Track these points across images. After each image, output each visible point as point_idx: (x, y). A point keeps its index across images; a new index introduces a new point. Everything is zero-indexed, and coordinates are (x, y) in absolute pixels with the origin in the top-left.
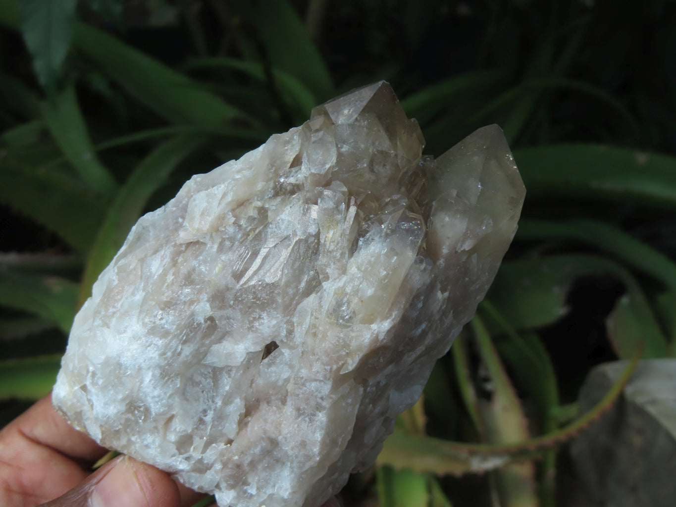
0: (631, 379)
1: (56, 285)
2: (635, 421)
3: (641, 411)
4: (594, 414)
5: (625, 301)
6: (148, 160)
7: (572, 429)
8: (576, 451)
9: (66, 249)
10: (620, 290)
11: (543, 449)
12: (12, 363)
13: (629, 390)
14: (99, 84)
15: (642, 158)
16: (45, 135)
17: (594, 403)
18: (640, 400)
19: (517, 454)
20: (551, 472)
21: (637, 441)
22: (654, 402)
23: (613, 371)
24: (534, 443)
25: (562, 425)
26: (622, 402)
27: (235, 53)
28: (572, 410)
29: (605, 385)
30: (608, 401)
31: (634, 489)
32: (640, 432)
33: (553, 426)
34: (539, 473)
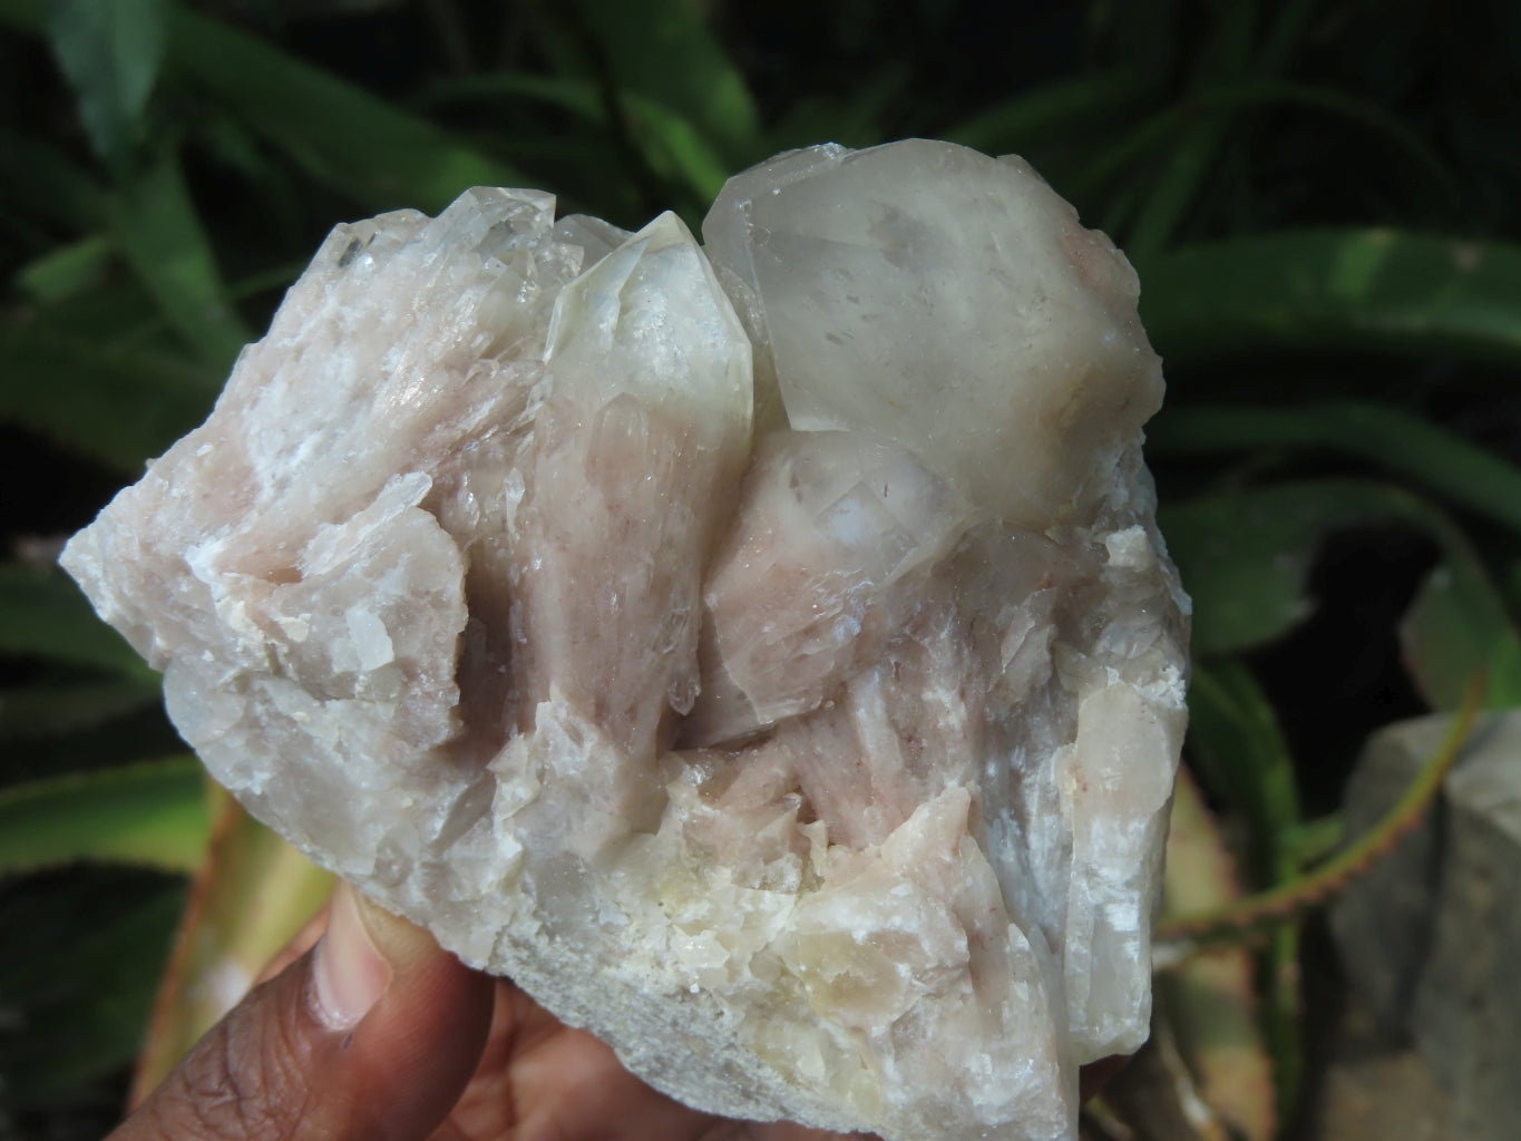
0: (1461, 755)
2: (1470, 848)
3: (1483, 826)
4: (1377, 839)
5: (1439, 580)
7: (1331, 874)
8: (1343, 922)
10: (1426, 555)
11: (1268, 923)
12: (72, 782)
13: (1457, 783)
14: (233, 148)
15: (1467, 256)
16: (118, 270)
17: (1378, 814)
18: (1481, 802)
19: (1210, 935)
20: (1288, 971)
21: (1479, 894)
22: (1512, 805)
24: (1245, 909)
25: (1309, 867)
26: (1440, 808)
27: (535, 63)
28: (1327, 832)
29: (1401, 775)
30: (1409, 807)
31: (1476, 1003)
32: (1484, 873)
33: (1288, 868)
34: (1262, 975)
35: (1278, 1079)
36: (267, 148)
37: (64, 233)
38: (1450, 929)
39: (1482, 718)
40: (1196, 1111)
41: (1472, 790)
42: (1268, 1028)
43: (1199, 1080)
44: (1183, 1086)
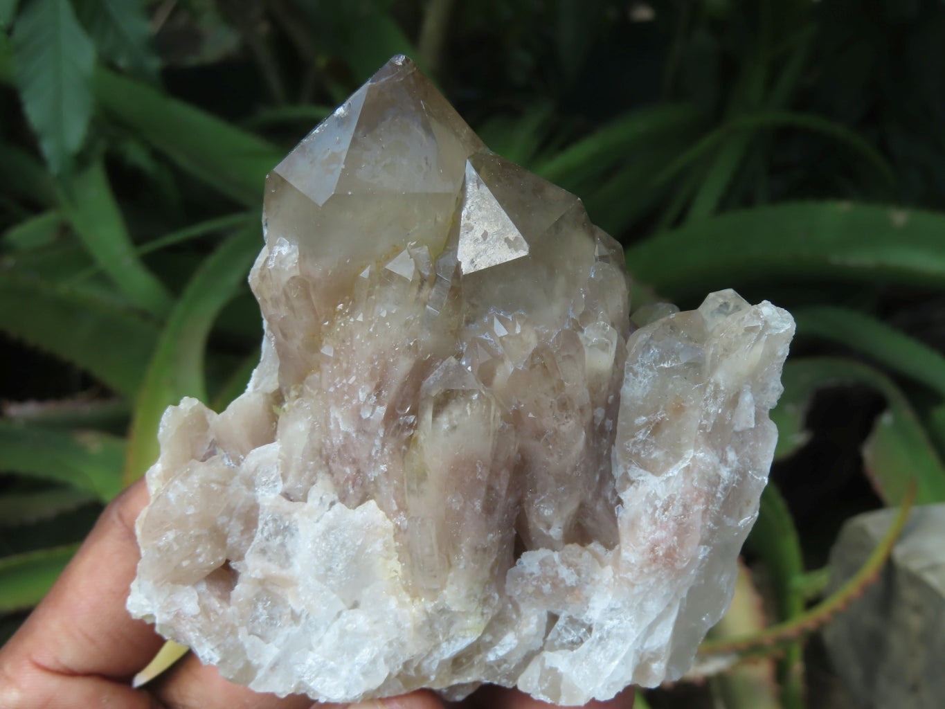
0: (901, 535)
1: (94, 443)
2: (909, 594)
3: (916, 581)
4: (851, 588)
5: (886, 419)
6: (212, 261)
7: (822, 611)
8: (829, 637)
9: (105, 393)
10: (878, 404)
11: (783, 642)
13: (899, 552)
15: (900, 217)
16: (65, 230)
17: (851, 570)
18: (915, 565)
19: (750, 651)
20: (797, 667)
21: (915, 622)
22: (934, 568)
23: (875, 524)
24: (769, 635)
26: (890, 569)
28: (820, 579)
29: (865, 546)
30: (871, 569)
31: (914, 689)
32: (918, 609)
33: (796, 603)
34: (781, 672)
38: (896, 643)
39: (915, 510)
41: (909, 557)
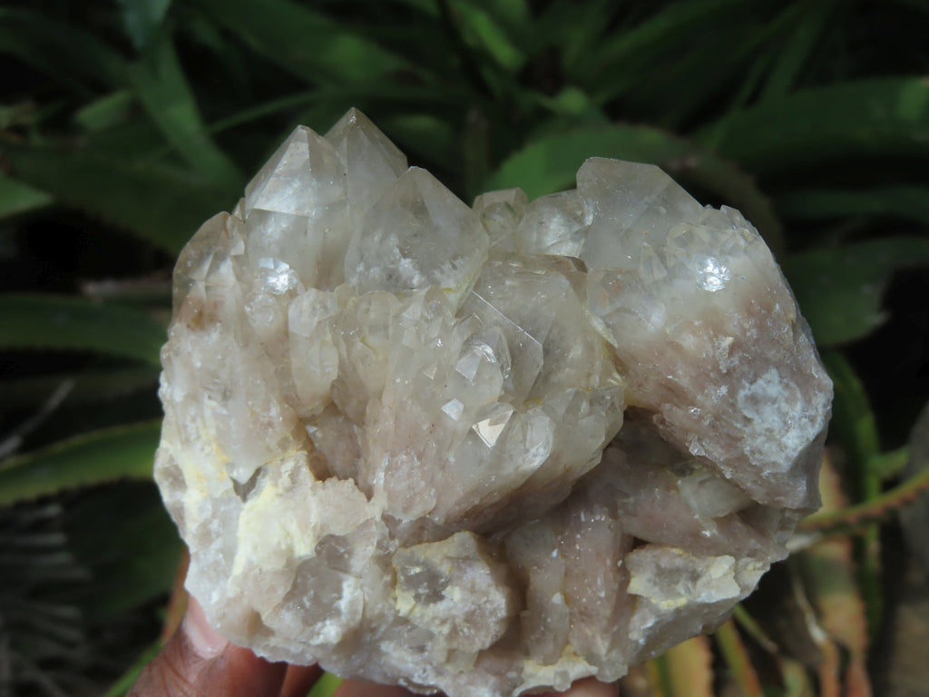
7: (907, 489)
11: (866, 520)
12: (119, 431)
14: (205, 34)
16: (136, 111)
19: (831, 529)
20: (873, 546)
24: (851, 514)
25: (890, 484)
28: (898, 460)
33: (873, 483)
35: (868, 614)
36: (226, 34)
37: (101, 88)
40: (818, 634)
42: (861, 583)
43: (820, 615)
44: (810, 618)
